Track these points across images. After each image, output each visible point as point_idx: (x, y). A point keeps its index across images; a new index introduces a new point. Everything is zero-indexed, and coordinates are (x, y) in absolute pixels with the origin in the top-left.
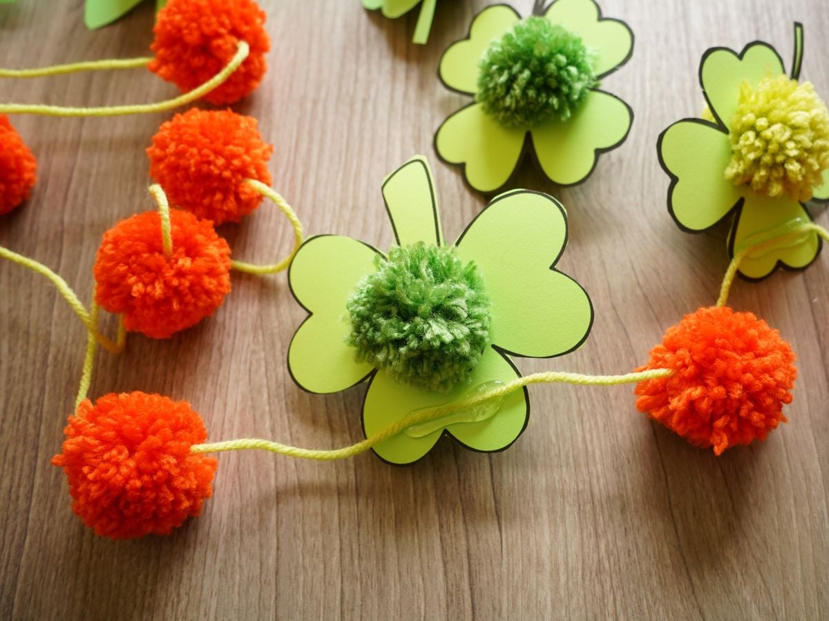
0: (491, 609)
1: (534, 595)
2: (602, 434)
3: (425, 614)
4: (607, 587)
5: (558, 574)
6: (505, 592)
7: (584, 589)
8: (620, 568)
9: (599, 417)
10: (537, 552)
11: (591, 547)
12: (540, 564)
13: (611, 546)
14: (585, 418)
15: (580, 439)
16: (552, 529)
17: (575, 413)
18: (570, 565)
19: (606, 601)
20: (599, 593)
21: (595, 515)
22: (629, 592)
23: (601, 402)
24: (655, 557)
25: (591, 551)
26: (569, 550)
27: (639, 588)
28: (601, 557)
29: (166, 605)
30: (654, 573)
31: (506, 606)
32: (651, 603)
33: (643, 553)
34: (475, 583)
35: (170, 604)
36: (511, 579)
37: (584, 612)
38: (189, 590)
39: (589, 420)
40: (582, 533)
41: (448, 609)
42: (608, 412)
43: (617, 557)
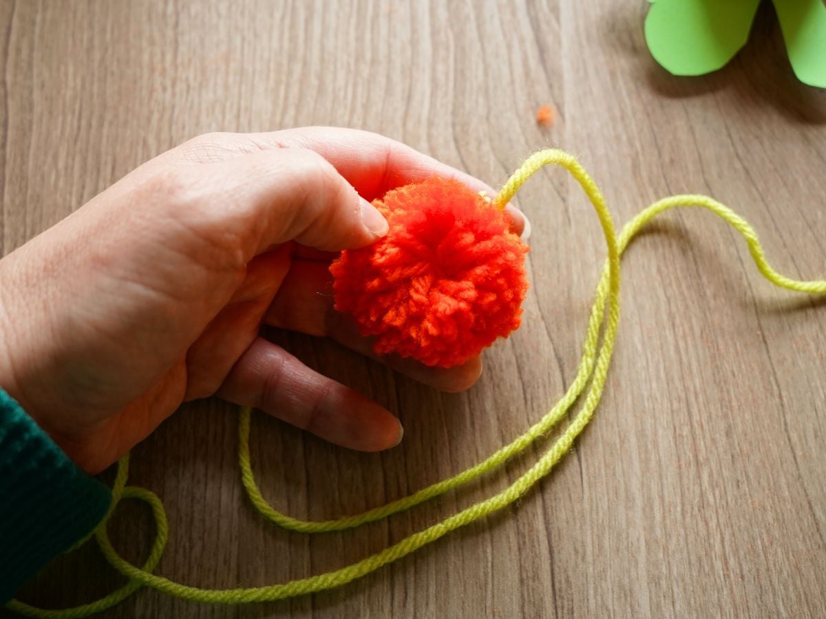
0: (572, 552)
1: (624, 535)
2: (699, 341)
3: (493, 559)
4: (713, 524)
5: (652, 509)
6: (589, 533)
7: (685, 529)
8: (727, 503)
9: (694, 321)
10: (625, 483)
11: (691, 477)
12: (629, 499)
13: (715, 476)
14: (677, 321)
15: (672, 348)
16: (643, 456)
17: (665, 317)
18: (667, 500)
19: (712, 541)
20: (703, 532)
21: (694, 439)
22: (740, 530)
23: (696, 302)
24: (769, 489)
25: (691, 482)
26: (665, 482)
27: (751, 525)
28: (704, 488)
29: (176, 552)
30: (769, 508)
31: (591, 548)
32: (767, 544)
33: (754, 483)
34: (551, 521)
35: (181, 551)
36: (595, 517)
37: (685, 555)
38: (203, 534)
39: (682, 325)
40: (679, 461)
41: (520, 554)
42: (705, 315)
43: (723, 489)
